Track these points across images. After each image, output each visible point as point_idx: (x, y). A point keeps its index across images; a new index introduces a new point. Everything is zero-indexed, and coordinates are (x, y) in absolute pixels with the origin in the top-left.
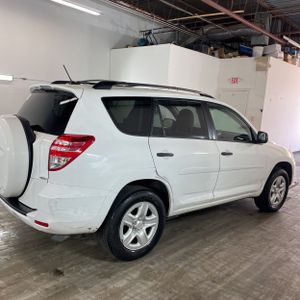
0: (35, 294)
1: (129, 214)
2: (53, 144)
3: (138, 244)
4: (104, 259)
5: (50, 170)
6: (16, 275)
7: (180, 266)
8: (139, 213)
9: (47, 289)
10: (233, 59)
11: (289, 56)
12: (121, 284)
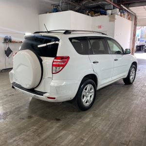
0: (54, 129)
1: (84, 90)
2: (53, 61)
3: (88, 103)
4: (74, 111)
5: (53, 73)
6: (40, 123)
7: (107, 110)
8: (88, 89)
9: (58, 127)
10: (98, 17)
11: (122, 14)
12: (87, 120)
